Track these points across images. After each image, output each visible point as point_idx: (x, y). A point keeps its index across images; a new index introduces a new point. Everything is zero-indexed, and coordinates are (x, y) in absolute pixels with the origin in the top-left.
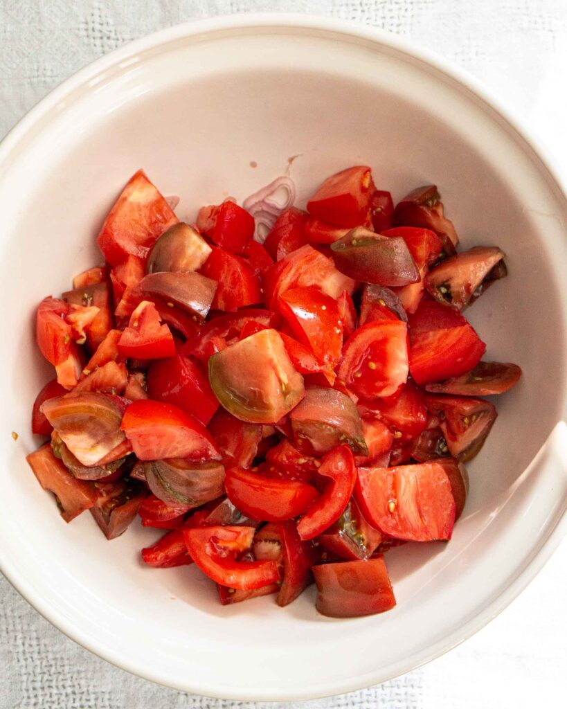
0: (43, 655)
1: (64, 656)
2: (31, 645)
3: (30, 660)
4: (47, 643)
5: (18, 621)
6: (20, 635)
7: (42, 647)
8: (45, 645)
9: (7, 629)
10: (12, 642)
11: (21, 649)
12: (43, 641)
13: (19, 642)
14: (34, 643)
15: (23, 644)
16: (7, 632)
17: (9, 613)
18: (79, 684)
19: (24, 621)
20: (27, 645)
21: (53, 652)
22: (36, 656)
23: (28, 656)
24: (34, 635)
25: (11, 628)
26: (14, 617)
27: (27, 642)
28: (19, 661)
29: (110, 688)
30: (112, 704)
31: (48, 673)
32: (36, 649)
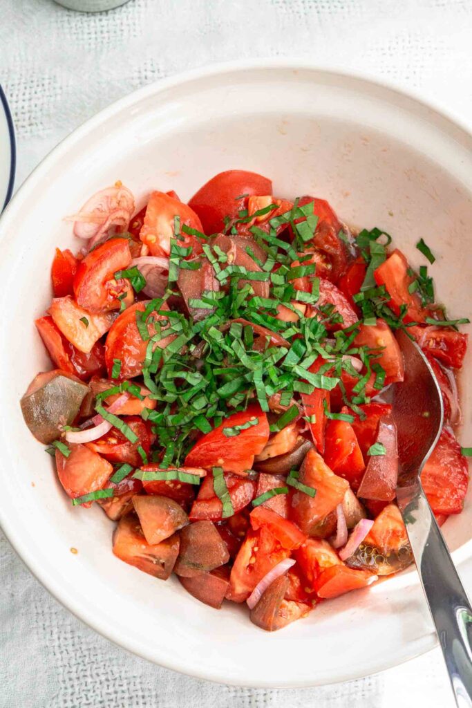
0: (77, 647)
1: (96, 646)
2: (66, 639)
3: (65, 652)
4: (80, 635)
5: (54, 616)
6: (55, 630)
7: (76, 640)
8: (79, 637)
9: (44, 625)
10: (48, 636)
11: (56, 643)
12: (77, 634)
13: (55, 636)
14: (69, 636)
15: (59, 638)
16: (44, 629)
17: (46, 610)
18: (112, 671)
19: (60, 617)
20: (62, 639)
21: (88, 643)
22: (70, 648)
23: (63, 648)
24: (69, 628)
25: (47, 624)
26: (51, 613)
27: (63, 636)
28: (55, 654)
29: (140, 671)
30: (143, 687)
31: (82, 663)
32: (70, 642)
